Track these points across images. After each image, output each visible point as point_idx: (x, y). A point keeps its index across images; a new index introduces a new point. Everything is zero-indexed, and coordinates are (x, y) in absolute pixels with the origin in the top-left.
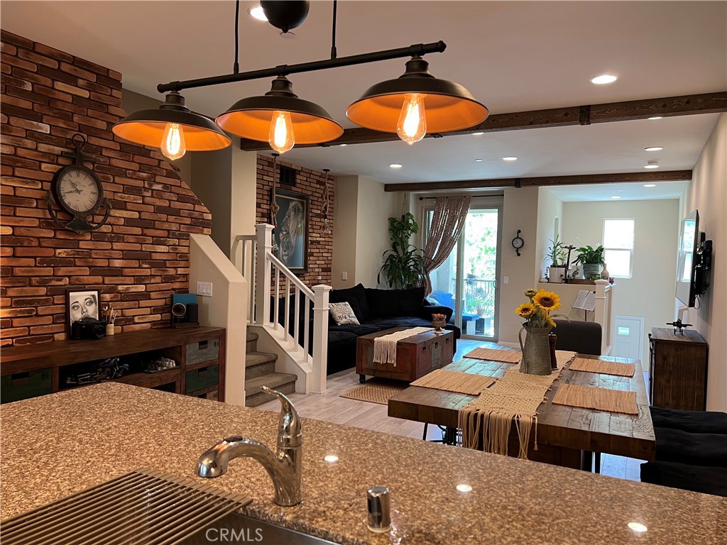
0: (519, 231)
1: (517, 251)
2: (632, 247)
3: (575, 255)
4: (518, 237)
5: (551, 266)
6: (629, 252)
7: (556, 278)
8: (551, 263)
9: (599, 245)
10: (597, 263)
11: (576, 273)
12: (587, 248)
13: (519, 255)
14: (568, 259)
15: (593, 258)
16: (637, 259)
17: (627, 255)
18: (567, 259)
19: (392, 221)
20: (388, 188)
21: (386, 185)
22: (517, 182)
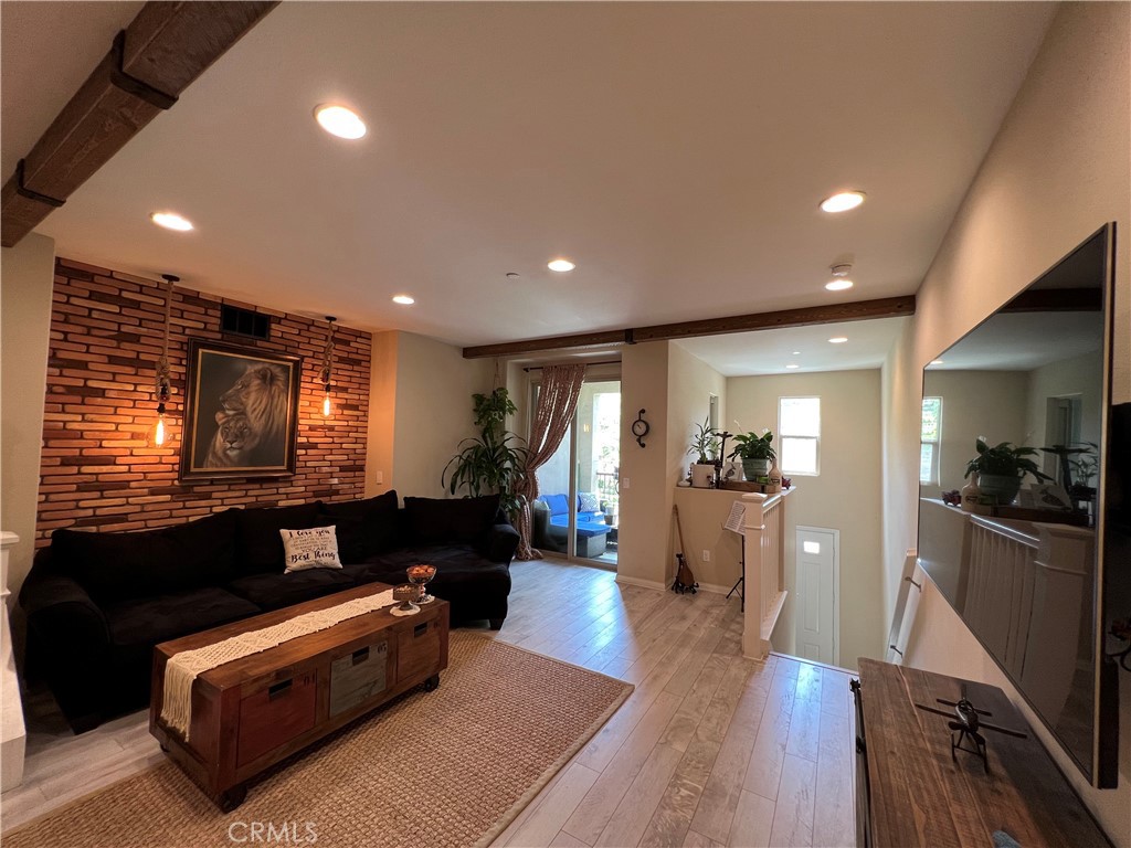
0: (643, 411)
1: (639, 440)
2: (818, 434)
3: (731, 445)
4: (640, 420)
5: (699, 462)
6: (814, 440)
7: (701, 481)
8: (698, 456)
9: (767, 431)
10: (765, 458)
11: (731, 472)
12: (749, 436)
13: (643, 446)
14: (722, 451)
15: (758, 450)
16: (826, 449)
17: (812, 444)
18: (719, 451)
19: (479, 399)
20: (470, 352)
21: (464, 349)
22: (629, 335)
